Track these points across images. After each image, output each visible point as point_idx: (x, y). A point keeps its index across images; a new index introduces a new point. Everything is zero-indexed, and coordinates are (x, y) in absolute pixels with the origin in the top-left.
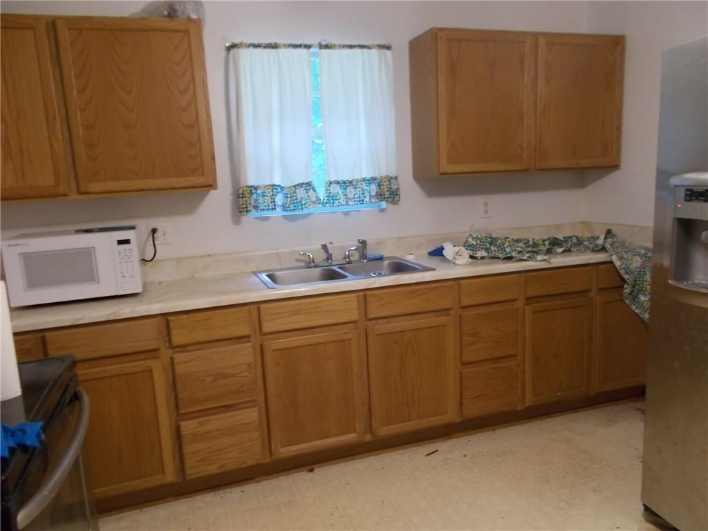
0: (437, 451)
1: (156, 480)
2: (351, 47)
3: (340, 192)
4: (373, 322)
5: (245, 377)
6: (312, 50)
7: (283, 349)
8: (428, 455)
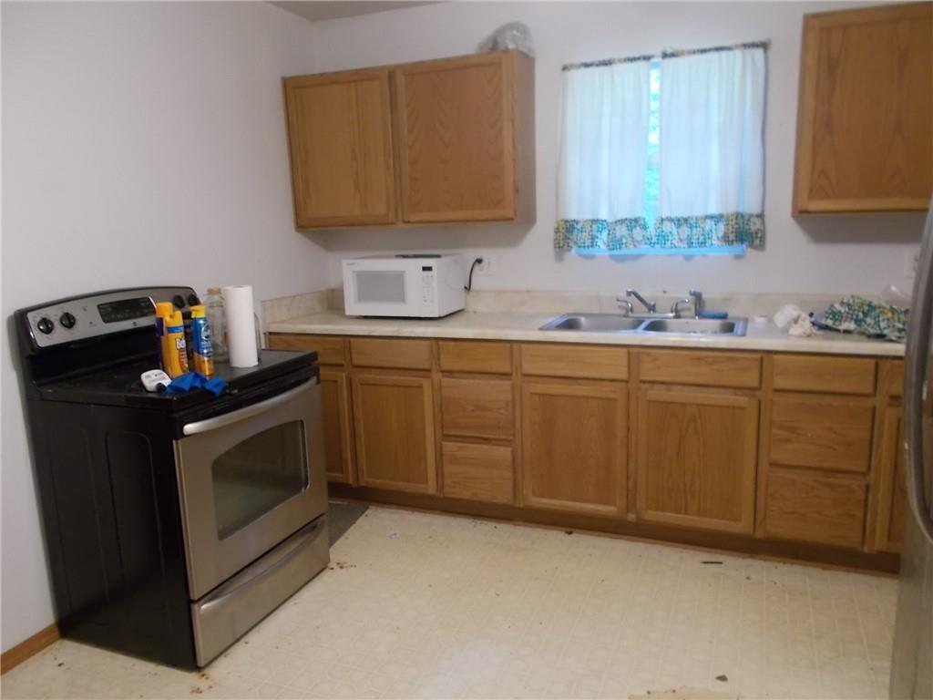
0: (721, 563)
1: (419, 488)
2: (704, 51)
3: (675, 231)
4: (647, 385)
5: (502, 414)
6: (653, 60)
7: (543, 395)
8: (705, 563)
